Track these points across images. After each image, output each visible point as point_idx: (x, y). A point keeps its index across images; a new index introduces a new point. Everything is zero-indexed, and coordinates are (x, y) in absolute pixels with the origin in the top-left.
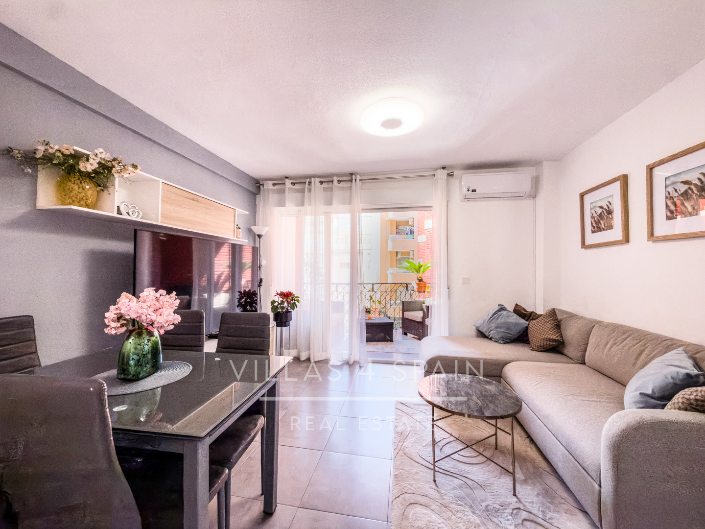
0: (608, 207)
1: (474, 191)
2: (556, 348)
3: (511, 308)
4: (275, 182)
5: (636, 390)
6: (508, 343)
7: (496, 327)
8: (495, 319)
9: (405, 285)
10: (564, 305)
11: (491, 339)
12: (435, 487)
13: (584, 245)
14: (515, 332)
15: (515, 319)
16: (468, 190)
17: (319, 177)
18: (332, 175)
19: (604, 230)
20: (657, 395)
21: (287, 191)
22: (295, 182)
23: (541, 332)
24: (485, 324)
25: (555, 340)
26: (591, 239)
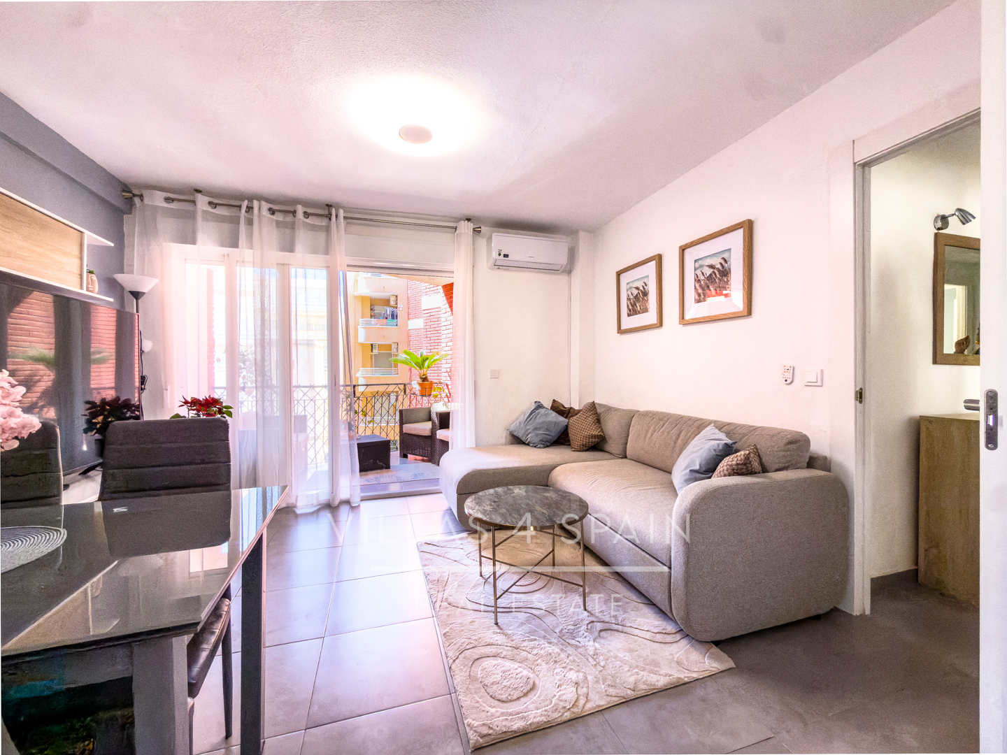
0: (644, 289)
1: (506, 256)
2: (597, 445)
3: (548, 404)
4: (172, 196)
5: (686, 468)
6: (547, 446)
7: (535, 429)
8: (533, 420)
9: (402, 387)
10: (601, 398)
11: (528, 444)
12: (499, 631)
13: (620, 331)
14: (554, 434)
15: (554, 417)
16: (500, 255)
17: (268, 200)
18: (295, 201)
19: (639, 313)
20: (704, 469)
21: (199, 217)
22: (216, 201)
23: (582, 429)
24: (522, 425)
25: (595, 436)
26: (628, 322)
